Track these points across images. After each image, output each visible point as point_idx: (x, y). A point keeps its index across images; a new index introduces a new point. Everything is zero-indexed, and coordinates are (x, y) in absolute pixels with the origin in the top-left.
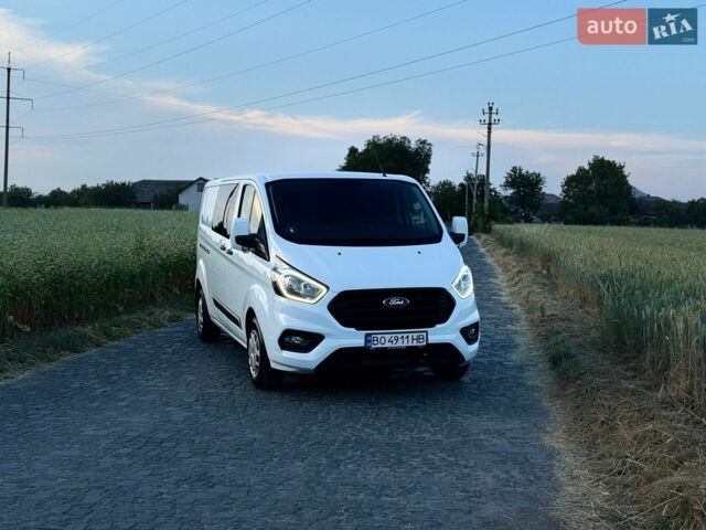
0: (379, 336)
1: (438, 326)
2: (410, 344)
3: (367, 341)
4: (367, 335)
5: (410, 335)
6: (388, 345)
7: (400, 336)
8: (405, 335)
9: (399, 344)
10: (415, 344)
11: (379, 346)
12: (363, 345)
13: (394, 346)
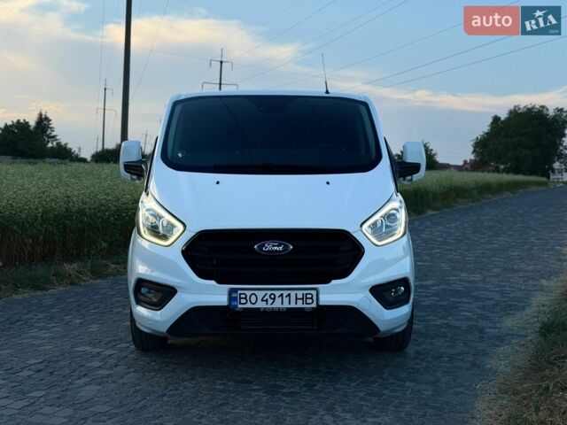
0: (248, 293)
1: (334, 282)
2: (293, 305)
3: (231, 298)
4: (231, 291)
6: (261, 305)
7: (278, 293)
8: (286, 293)
9: (277, 304)
10: (300, 304)
11: (249, 305)
12: (226, 304)
13: (269, 306)
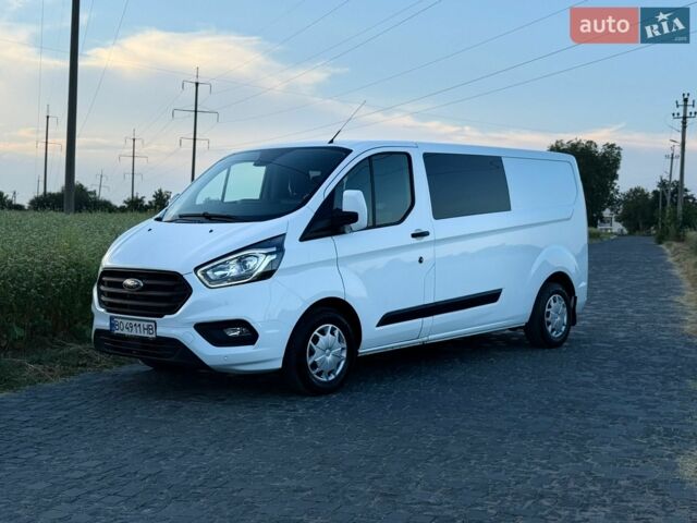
0: (120, 321)
1: (166, 317)
2: (142, 335)
3: (111, 324)
4: (111, 318)
5: (142, 323)
6: (126, 332)
7: (134, 323)
8: (138, 323)
9: (134, 333)
10: (146, 335)
11: (119, 332)
12: (108, 328)
13: (130, 334)
